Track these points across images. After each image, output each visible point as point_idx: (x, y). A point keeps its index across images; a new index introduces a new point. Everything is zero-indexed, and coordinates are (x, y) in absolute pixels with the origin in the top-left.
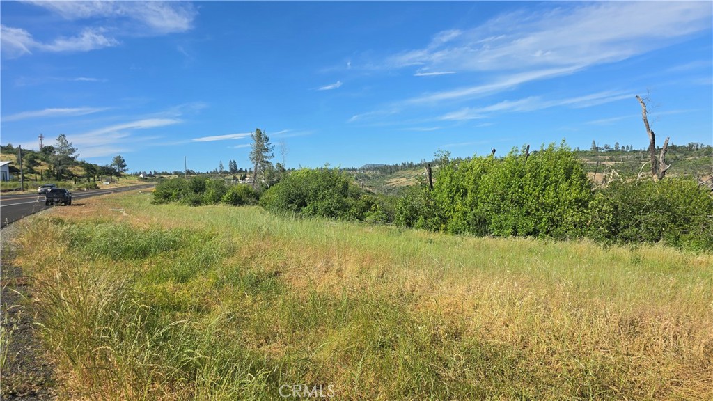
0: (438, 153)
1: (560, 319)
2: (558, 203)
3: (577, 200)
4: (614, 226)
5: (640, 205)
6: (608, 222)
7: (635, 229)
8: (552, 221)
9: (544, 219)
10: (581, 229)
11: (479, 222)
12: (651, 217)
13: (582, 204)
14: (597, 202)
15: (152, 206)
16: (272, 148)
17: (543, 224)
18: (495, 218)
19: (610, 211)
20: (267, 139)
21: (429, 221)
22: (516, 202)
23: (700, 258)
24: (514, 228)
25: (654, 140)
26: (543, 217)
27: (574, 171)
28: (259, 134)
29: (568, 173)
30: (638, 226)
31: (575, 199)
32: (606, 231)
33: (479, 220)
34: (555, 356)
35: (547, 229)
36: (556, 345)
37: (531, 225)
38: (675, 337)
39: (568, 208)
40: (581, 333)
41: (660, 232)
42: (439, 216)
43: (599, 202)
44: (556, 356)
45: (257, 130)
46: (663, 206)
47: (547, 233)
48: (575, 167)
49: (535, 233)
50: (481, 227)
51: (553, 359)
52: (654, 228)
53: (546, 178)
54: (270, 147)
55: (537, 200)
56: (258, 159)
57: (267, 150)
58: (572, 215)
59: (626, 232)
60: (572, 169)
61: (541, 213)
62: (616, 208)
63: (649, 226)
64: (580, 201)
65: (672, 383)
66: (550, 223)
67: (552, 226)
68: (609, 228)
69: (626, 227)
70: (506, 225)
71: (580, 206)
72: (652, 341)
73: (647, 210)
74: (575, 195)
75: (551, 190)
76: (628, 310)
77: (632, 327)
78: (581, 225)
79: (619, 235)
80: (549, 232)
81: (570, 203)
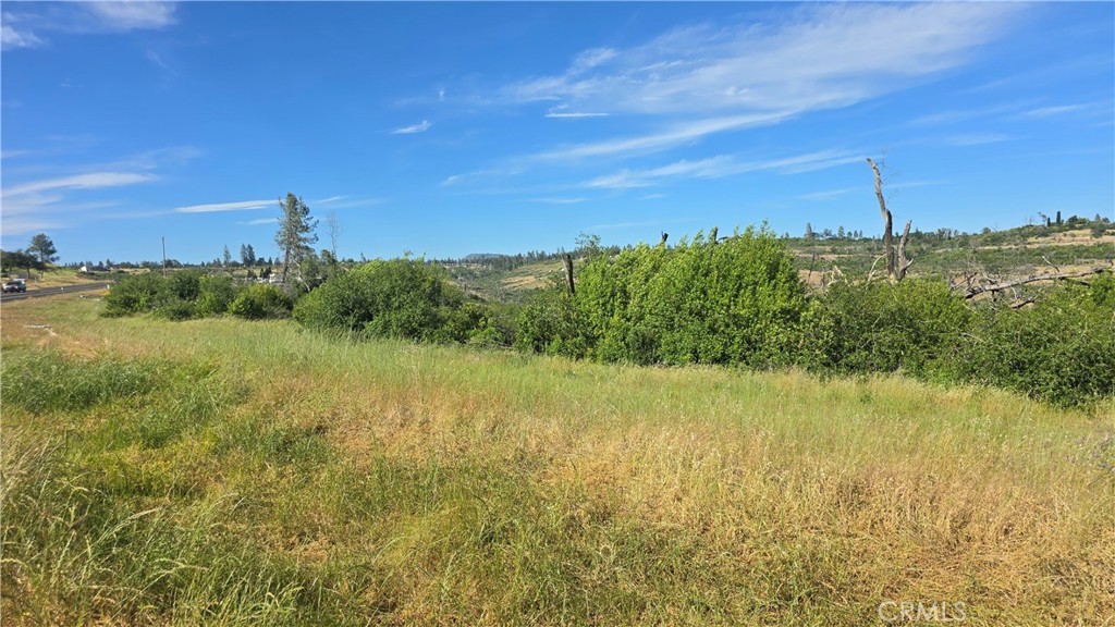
0: (580, 239)
1: (755, 487)
2: (756, 315)
3: (784, 311)
4: (835, 348)
5: (871, 318)
6: (827, 342)
7: (864, 353)
8: (749, 342)
9: (737, 339)
10: (790, 354)
11: (643, 344)
12: (886, 336)
13: (790, 316)
14: (812, 313)
15: (104, 320)
16: (315, 226)
17: (736, 347)
18: (667, 337)
19: (830, 327)
20: (306, 211)
21: (569, 343)
22: (696, 314)
23: (950, 394)
24: (694, 352)
25: (890, 223)
26: (735, 336)
27: (781, 267)
28: (293, 201)
29: (773, 271)
30: (868, 348)
31: (782, 309)
32: (825, 356)
33: (643, 341)
34: (748, 541)
35: (741, 354)
36: (751, 527)
37: (719, 347)
38: (913, 508)
39: (771, 322)
40: (784, 506)
41: (898, 356)
42: (584, 334)
43: (815, 314)
44: (750, 542)
45: (290, 195)
46: (902, 318)
47: (741, 360)
48: (782, 262)
49: (723, 360)
50: (646, 350)
51: (745, 546)
52: (890, 351)
53: (739, 277)
54: (310, 223)
55: (727, 311)
56: (290, 243)
57: (306, 229)
58: (777, 333)
59: (852, 357)
60: (778, 264)
61: (733, 330)
62: (838, 322)
63: (883, 349)
64: (789, 312)
65: (908, 574)
66: (746, 345)
67: (748, 350)
68: (828, 352)
69: (852, 350)
70: (682, 349)
71: (788, 320)
72: (883, 514)
73: (880, 325)
74: (780, 303)
75: (746, 297)
76: (850, 470)
77: (854, 495)
78: (789, 347)
79: (842, 362)
80: (745, 357)
81: (775, 315)
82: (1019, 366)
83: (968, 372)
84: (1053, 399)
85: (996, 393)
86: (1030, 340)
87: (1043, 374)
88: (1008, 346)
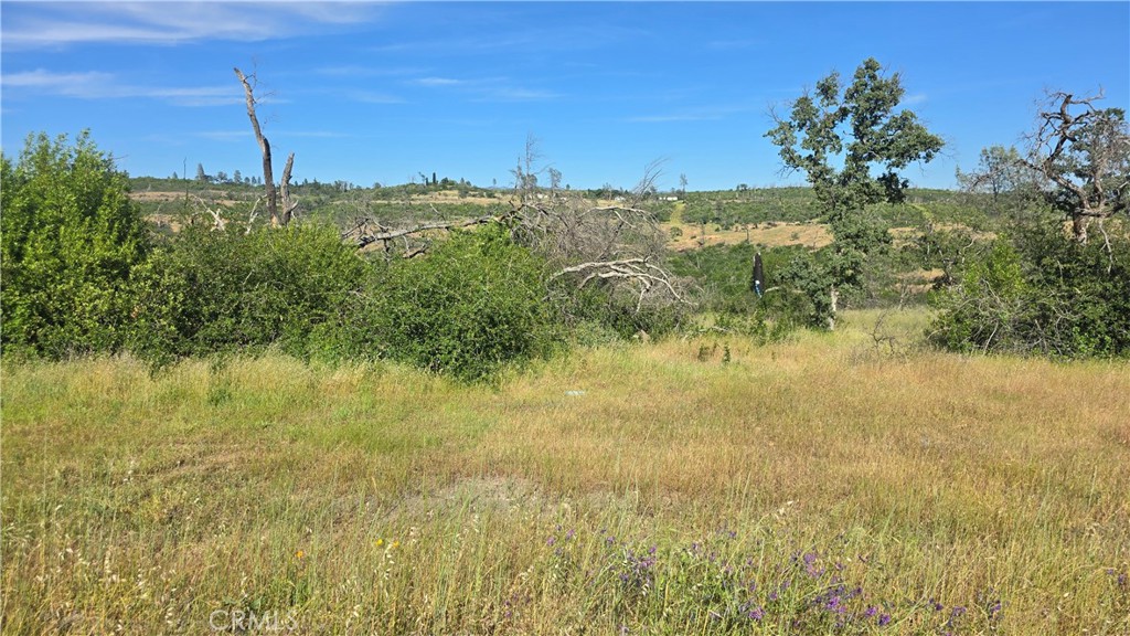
2: (60, 269)
3: (105, 263)
4: (189, 316)
5: (239, 273)
6: (174, 309)
7: (228, 322)
8: (43, 313)
9: (19, 311)
10: (114, 332)
12: (260, 296)
13: (116, 270)
14: (149, 266)
17: (17, 322)
19: (179, 286)
23: (337, 376)
25: (268, 154)
26: (15, 305)
27: (105, 199)
29: (90, 205)
30: (237, 313)
31: (103, 260)
32: (173, 328)
35: (29, 333)
41: (277, 322)
43: (154, 267)
46: (281, 274)
47: (29, 342)
48: (108, 190)
52: (265, 316)
53: (30, 209)
58: (94, 297)
59: (212, 329)
60: (102, 194)
62: (192, 279)
63: (257, 314)
64: (115, 264)
66: (38, 319)
67: (41, 325)
68: (179, 322)
69: (214, 316)
71: (114, 278)
73: (252, 281)
74: (100, 251)
78: (116, 317)
79: (200, 335)
80: (34, 338)
81: (91, 269)
82: (418, 332)
83: (359, 344)
84: (457, 371)
85: (394, 369)
86: (428, 298)
87: (445, 341)
88: (405, 307)
